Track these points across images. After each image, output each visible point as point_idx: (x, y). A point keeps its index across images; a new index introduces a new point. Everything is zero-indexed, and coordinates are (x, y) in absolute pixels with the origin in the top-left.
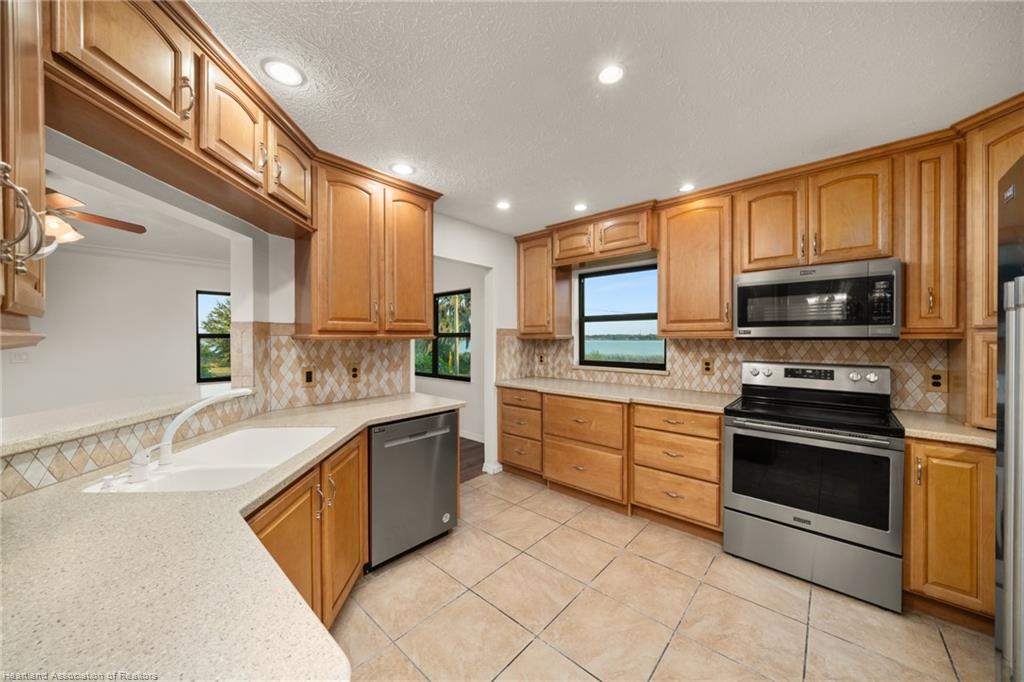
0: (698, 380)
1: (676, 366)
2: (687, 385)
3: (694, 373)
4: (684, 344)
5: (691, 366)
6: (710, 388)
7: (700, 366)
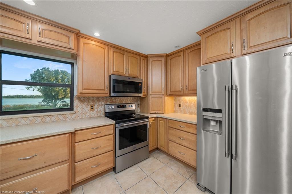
0: (88, 113)
1: (79, 109)
2: (84, 116)
3: (87, 111)
4: (82, 99)
5: (85, 108)
6: (93, 115)
7: (89, 107)
